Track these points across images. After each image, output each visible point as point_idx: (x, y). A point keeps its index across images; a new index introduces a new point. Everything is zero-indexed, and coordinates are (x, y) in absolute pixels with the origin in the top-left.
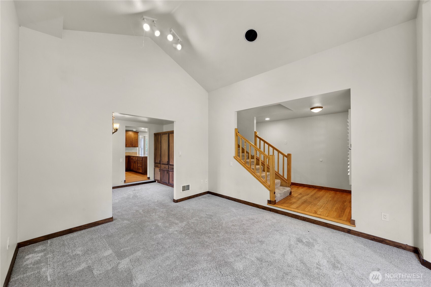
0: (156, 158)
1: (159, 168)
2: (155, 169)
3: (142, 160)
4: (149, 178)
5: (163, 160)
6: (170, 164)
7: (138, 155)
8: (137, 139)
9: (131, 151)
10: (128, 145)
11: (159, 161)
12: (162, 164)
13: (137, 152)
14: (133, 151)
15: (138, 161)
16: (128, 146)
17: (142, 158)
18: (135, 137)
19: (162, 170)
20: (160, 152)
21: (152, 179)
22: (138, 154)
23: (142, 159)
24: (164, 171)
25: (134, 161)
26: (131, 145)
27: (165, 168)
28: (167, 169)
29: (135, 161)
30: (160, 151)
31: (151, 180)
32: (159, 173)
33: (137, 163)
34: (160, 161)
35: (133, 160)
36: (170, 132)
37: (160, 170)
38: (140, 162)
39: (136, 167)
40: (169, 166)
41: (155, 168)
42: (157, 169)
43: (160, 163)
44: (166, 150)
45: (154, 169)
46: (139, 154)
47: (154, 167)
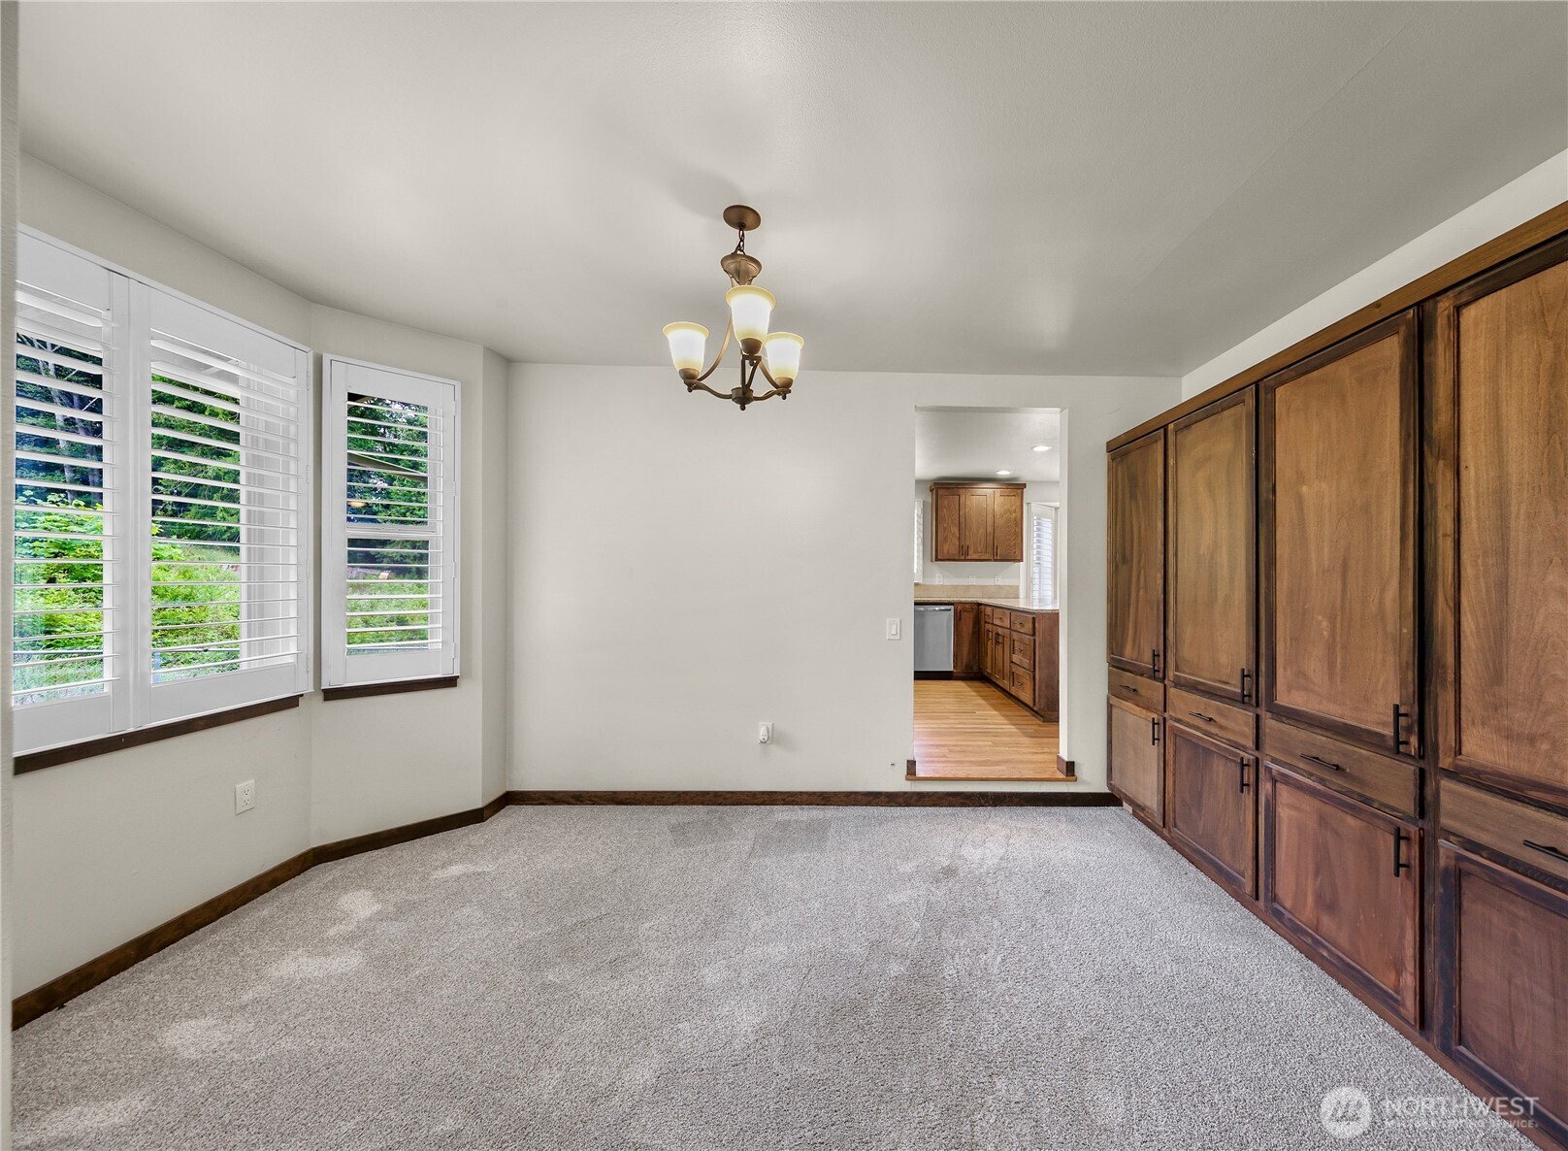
0: (1124, 628)
1: (1148, 708)
2: (1114, 710)
3: (1034, 634)
4: (1070, 768)
5: (1187, 652)
6: (1283, 699)
7: (1022, 604)
8: (1015, 519)
9: (988, 582)
10: (976, 552)
11: (1147, 657)
12: (1179, 684)
13: (1018, 587)
14: (1000, 581)
15: (1014, 634)
16: (975, 557)
17: (1035, 618)
18: (1008, 511)
19: (1177, 734)
20: (1160, 582)
21: (1092, 779)
22: (1022, 593)
23: (1030, 625)
24: (1201, 753)
25: (998, 634)
26: (990, 550)
27: (1214, 730)
28: (1244, 748)
29: (1000, 631)
30: (1160, 575)
31: (1085, 783)
32: (1152, 752)
33: (1007, 642)
34: (1161, 655)
35: (993, 624)
36: (1290, 359)
37: (1161, 731)
38: (1021, 641)
39: (1007, 669)
40: (1270, 723)
41: (1114, 701)
42: (1137, 720)
43: (1158, 674)
44: (1223, 556)
45: (1110, 707)
46: (1028, 597)
47: (1104, 690)
